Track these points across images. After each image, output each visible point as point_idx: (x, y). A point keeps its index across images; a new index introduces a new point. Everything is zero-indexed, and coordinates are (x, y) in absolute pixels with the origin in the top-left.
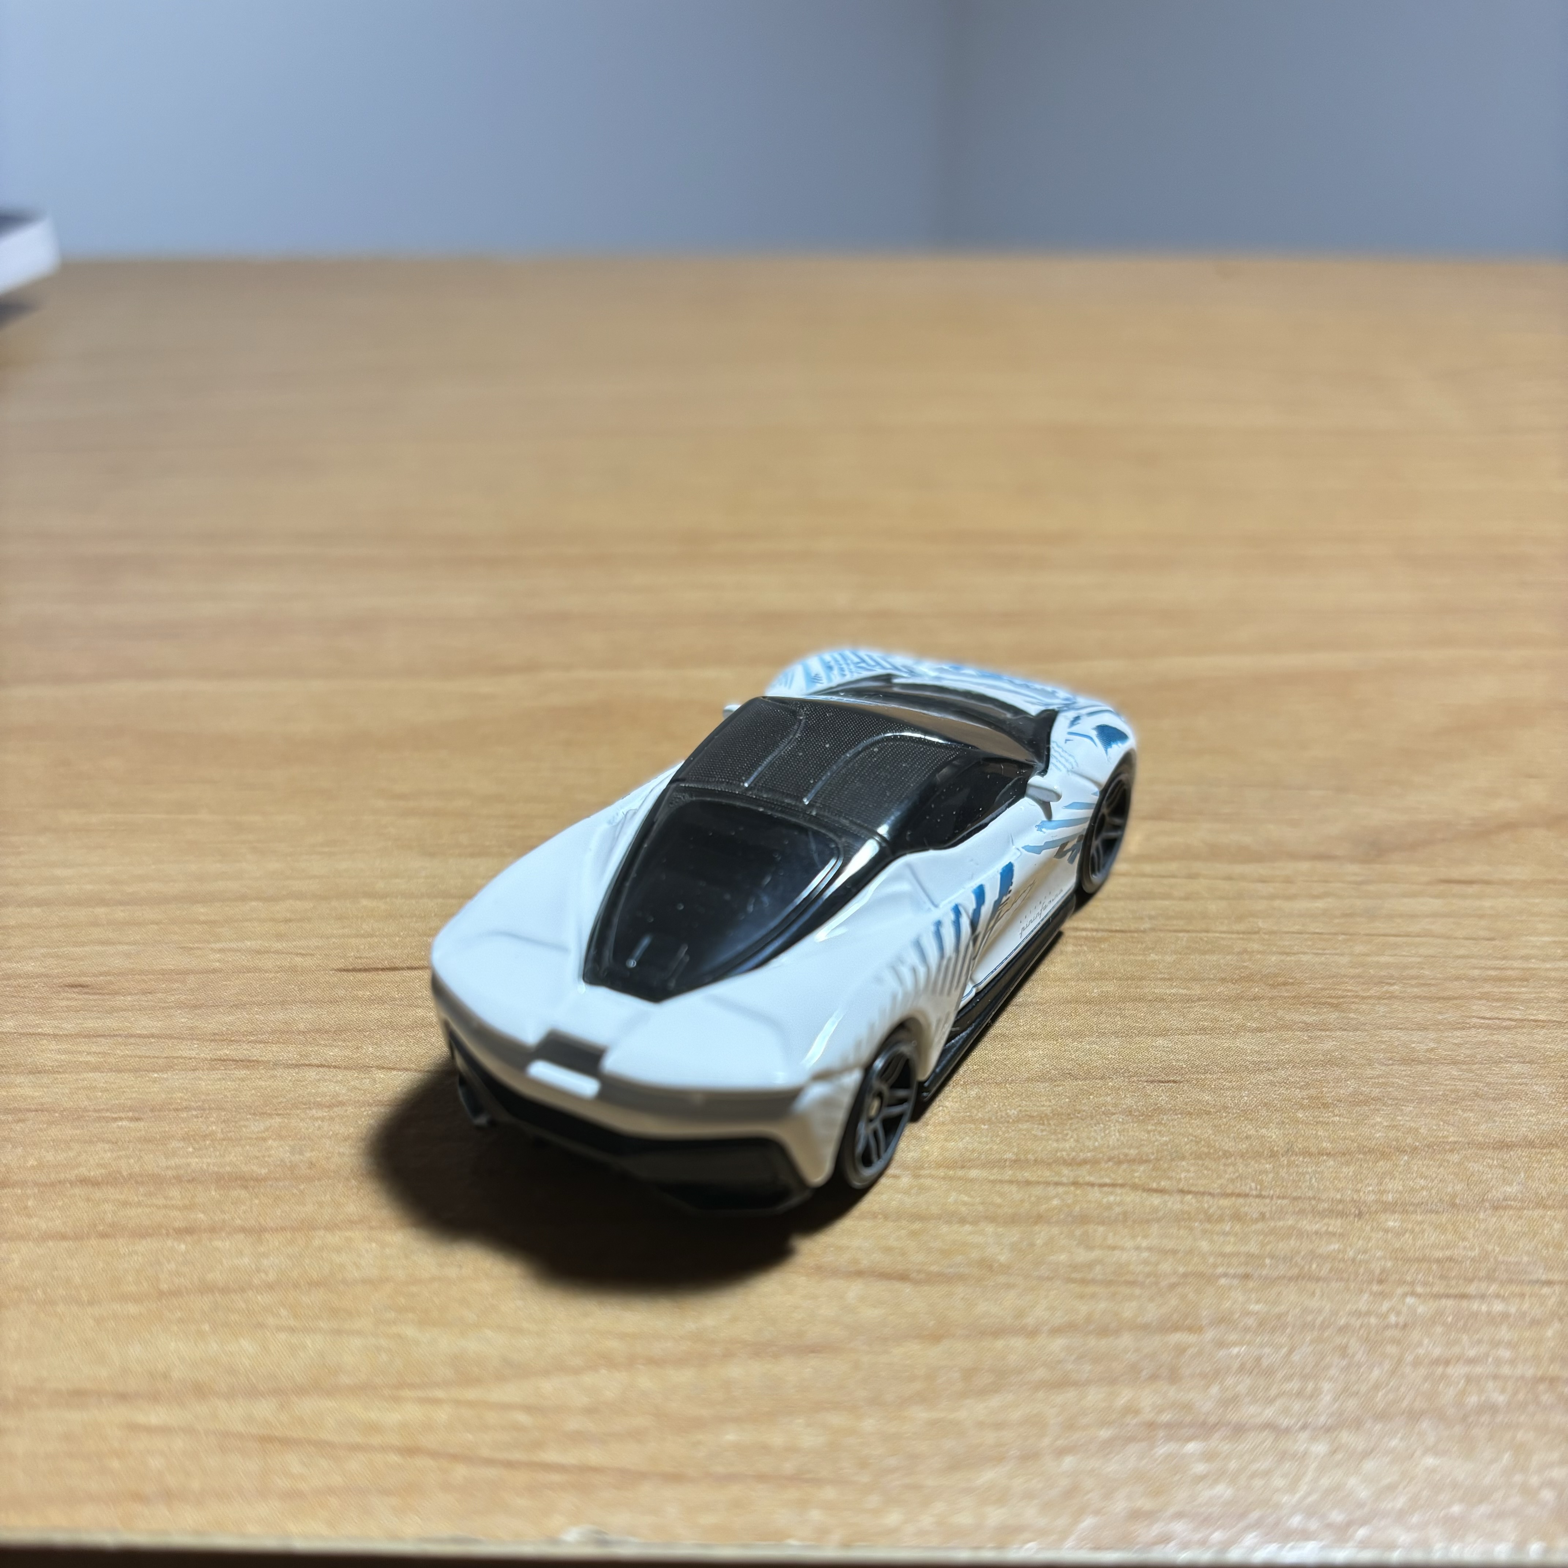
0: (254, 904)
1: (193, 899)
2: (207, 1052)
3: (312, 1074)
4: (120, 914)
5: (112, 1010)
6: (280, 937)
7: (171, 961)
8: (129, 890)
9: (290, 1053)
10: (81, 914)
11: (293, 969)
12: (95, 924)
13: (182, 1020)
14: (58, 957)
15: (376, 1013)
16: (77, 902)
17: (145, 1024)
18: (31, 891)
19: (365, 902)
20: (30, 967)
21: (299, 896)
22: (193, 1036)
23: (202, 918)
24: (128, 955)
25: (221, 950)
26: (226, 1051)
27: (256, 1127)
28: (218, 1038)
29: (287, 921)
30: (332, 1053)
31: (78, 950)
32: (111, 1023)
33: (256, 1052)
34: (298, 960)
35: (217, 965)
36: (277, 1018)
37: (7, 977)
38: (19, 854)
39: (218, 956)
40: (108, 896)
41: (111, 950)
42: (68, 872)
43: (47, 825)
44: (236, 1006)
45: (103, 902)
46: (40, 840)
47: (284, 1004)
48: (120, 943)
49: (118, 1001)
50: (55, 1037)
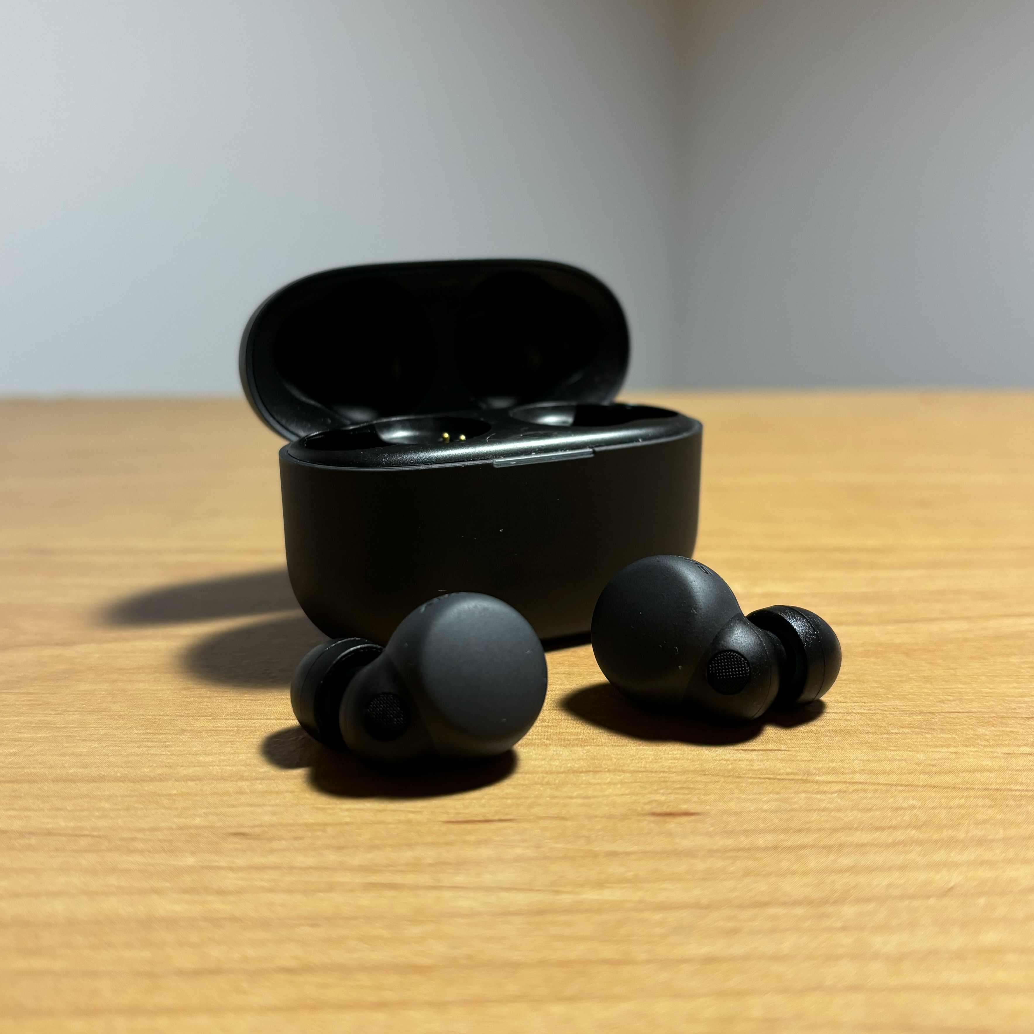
2: (359, 879)
3: (448, 894)
5: (272, 851)
9: (425, 879)
10: (229, 786)
11: (409, 822)
12: (241, 792)
13: (332, 857)
14: (217, 815)
15: (485, 852)
16: (222, 778)
17: (300, 860)
18: (183, 772)
20: (197, 821)
22: (343, 867)
24: (274, 814)
26: (374, 879)
27: (414, 931)
28: (365, 869)
30: (459, 879)
31: (232, 810)
32: (273, 859)
33: (398, 879)
34: (411, 816)
35: (348, 820)
36: (407, 855)
37: (180, 828)
38: (167, 746)
39: (346, 813)
40: (246, 774)
41: (259, 810)
42: (210, 759)
43: (183, 728)
44: (372, 848)
45: (242, 778)
46: (181, 737)
47: (410, 845)
48: (264, 805)
49: (276, 845)
50: (231, 869)
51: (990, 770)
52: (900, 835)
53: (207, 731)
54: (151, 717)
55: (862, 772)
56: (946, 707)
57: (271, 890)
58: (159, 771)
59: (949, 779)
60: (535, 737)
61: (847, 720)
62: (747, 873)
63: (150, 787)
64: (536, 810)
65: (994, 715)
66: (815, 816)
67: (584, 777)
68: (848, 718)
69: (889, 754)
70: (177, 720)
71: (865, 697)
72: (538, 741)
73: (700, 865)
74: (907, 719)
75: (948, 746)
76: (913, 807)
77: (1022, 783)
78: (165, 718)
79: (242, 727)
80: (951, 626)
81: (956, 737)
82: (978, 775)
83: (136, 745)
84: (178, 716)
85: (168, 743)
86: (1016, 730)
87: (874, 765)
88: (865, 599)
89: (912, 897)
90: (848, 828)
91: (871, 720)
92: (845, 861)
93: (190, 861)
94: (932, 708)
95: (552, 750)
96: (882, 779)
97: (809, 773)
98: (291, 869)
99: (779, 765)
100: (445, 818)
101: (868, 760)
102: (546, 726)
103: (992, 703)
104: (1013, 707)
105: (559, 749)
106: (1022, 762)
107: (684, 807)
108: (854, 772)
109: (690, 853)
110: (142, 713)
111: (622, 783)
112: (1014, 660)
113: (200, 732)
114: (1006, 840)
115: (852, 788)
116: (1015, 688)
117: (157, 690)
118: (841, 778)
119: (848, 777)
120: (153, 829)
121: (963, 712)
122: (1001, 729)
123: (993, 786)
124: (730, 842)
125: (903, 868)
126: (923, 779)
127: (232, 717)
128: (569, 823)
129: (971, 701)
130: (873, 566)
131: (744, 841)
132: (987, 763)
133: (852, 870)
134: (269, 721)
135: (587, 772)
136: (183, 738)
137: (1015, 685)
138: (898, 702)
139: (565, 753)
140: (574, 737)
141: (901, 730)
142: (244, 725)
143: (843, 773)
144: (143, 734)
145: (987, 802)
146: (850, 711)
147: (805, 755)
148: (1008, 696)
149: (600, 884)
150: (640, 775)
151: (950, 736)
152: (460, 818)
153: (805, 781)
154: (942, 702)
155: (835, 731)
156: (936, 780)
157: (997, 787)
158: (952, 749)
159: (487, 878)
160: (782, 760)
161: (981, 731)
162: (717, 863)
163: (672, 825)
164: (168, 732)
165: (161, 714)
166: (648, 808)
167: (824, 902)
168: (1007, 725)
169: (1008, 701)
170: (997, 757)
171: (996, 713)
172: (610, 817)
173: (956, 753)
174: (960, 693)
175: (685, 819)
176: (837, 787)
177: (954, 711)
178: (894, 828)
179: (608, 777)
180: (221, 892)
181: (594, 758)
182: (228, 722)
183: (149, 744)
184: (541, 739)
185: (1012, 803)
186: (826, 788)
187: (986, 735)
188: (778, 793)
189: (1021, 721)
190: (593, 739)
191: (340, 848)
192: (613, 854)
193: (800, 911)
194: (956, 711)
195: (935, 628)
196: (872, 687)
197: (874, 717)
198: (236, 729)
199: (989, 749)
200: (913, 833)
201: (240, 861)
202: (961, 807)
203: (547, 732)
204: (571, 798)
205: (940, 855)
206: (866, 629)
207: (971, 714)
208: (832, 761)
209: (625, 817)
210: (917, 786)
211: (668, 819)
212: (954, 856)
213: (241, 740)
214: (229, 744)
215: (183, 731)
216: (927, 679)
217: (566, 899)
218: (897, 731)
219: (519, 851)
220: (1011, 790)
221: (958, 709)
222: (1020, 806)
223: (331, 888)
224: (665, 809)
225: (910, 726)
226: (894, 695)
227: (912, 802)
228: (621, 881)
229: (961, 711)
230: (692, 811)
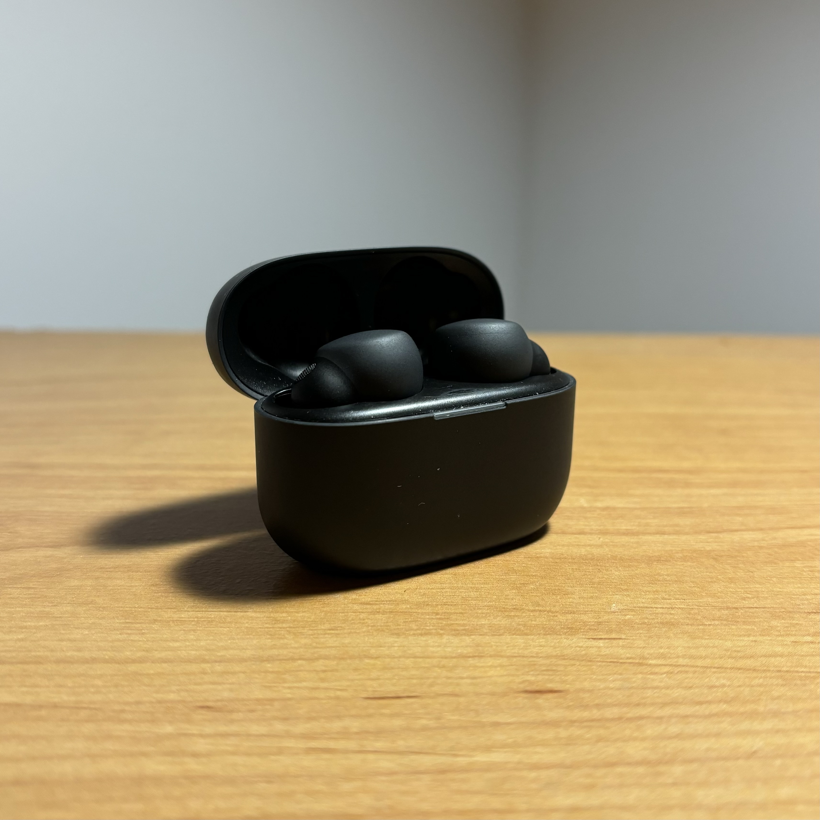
0: (300, 662)
1: (262, 660)
2: (302, 744)
3: (371, 757)
4: (218, 668)
5: (232, 721)
6: (322, 680)
7: (258, 694)
8: (219, 654)
9: (352, 745)
10: (194, 667)
11: (337, 698)
12: (204, 673)
13: (279, 727)
14: (187, 691)
15: (397, 723)
16: (189, 661)
17: (255, 729)
18: (157, 655)
19: (367, 661)
20: (172, 696)
21: (326, 658)
22: (289, 735)
23: (271, 670)
24: (231, 690)
25: (289, 688)
26: (313, 744)
27: (347, 787)
28: (306, 736)
29: (324, 671)
30: (379, 745)
31: (199, 687)
32: (234, 728)
33: (332, 744)
34: (339, 693)
35: (289, 696)
36: (337, 725)
37: (160, 702)
38: (143, 634)
39: (288, 691)
40: (207, 657)
41: (219, 687)
42: (177, 644)
43: (155, 618)
44: (310, 719)
45: (205, 661)
46: (153, 626)
47: (340, 717)
48: (224, 683)
49: (235, 716)
50: (202, 736)
51: (782, 656)
52: (714, 708)
53: (173, 621)
54: (128, 609)
55: (684, 656)
56: (746, 603)
57: (234, 753)
58: (139, 654)
59: (749, 663)
60: (431, 627)
61: (671, 614)
62: (600, 739)
63: (132, 668)
64: (436, 689)
65: (783, 610)
66: (649, 693)
67: (471, 661)
68: (672, 612)
69: (704, 642)
70: (149, 612)
71: (684, 594)
72: (434, 631)
73: (563, 733)
74: (718, 614)
75: (749, 636)
76: (723, 686)
77: (806, 667)
78: (139, 610)
79: (201, 618)
80: (748, 536)
81: (755, 628)
82: (773, 660)
83: (118, 633)
84: (149, 608)
85: (143, 631)
86: (800, 622)
87: (693, 651)
88: (682, 512)
89: (726, 759)
90: (674, 702)
91: (690, 614)
92: (674, 729)
93: (169, 729)
94: (736, 605)
95: (445, 639)
96: (700, 663)
97: (644, 658)
98: (249, 736)
99: (621, 651)
100: (365, 696)
101: (689, 647)
102: (440, 619)
103: (782, 600)
104: (798, 603)
105: (451, 637)
106: (805, 649)
107: (550, 686)
108: (678, 657)
109: (555, 724)
110: (121, 606)
111: (501, 666)
112: (798, 564)
113: (168, 622)
114: (795, 713)
115: (677, 670)
116: (799, 587)
117: (131, 586)
118: (668, 662)
119: (673, 661)
120: (138, 703)
121: (760, 608)
122: (789, 621)
123: (785, 669)
124: (586, 714)
125: (718, 735)
126: (730, 663)
127: (192, 610)
128: (462, 700)
129: (766, 598)
130: (687, 485)
131: (596, 713)
132: (779, 649)
133: (678, 736)
134: (222, 613)
135: (474, 657)
136: (155, 626)
137: (799, 585)
138: (710, 599)
139: (455, 641)
140: (462, 628)
141: (713, 623)
142: (202, 616)
143: (670, 658)
144: (123, 623)
145: (780, 681)
146: (674, 606)
147: (640, 643)
148: (794, 595)
149: (488, 749)
150: (515, 660)
151: (750, 627)
152: (377, 695)
153: (640, 664)
154: (744, 599)
155: (662, 623)
156: (741, 663)
157: (788, 669)
158: (751, 638)
159: (401, 744)
160: (623, 647)
161: (774, 623)
162: (576, 731)
163: (541, 700)
164: (143, 621)
165: (136, 607)
166: (522, 686)
167: (659, 762)
168: (793, 618)
169: (794, 598)
170: (786, 645)
171: (785, 609)
172: (493, 694)
173: (755, 641)
174: (757, 591)
175: (550, 696)
176: (666, 669)
177: (753, 606)
178: (709, 702)
179: (490, 662)
180: (195, 755)
181: (478, 645)
182: (189, 613)
183: (129, 632)
184: (436, 629)
185: (799, 682)
186: (657, 670)
187: (778, 627)
188: (621, 674)
189: (805, 615)
190: (477, 629)
191: (285, 719)
192: (496, 725)
193: (641, 770)
194: (755, 606)
195: (736, 537)
196: (690, 587)
197: (692, 612)
198: (196, 619)
199: (780, 638)
200: (724, 706)
201: (208, 729)
202: (760, 685)
203: (441, 623)
204: (462, 678)
205: (745, 725)
206: (684, 538)
207: (766, 609)
208: (661, 648)
209: (504, 694)
210: (726, 668)
211: (537, 695)
212: (756, 725)
213: (201, 629)
214: (192, 633)
215: (155, 621)
216: (731, 580)
217: (462, 761)
218: (710, 623)
219: (424, 722)
220: (797, 672)
221: (755, 605)
222: (805, 685)
223: (280, 751)
224: (534, 688)
225: (720, 619)
226: (707, 593)
227: (723, 681)
228: (504, 746)
229: (758, 606)
230: (556, 689)
